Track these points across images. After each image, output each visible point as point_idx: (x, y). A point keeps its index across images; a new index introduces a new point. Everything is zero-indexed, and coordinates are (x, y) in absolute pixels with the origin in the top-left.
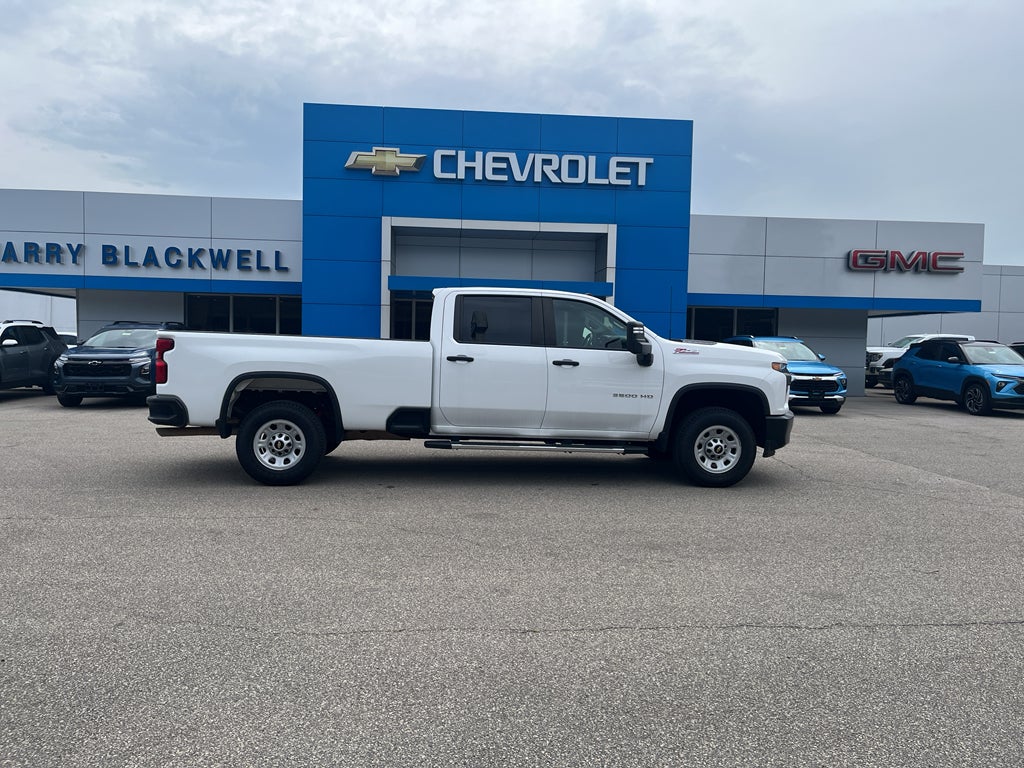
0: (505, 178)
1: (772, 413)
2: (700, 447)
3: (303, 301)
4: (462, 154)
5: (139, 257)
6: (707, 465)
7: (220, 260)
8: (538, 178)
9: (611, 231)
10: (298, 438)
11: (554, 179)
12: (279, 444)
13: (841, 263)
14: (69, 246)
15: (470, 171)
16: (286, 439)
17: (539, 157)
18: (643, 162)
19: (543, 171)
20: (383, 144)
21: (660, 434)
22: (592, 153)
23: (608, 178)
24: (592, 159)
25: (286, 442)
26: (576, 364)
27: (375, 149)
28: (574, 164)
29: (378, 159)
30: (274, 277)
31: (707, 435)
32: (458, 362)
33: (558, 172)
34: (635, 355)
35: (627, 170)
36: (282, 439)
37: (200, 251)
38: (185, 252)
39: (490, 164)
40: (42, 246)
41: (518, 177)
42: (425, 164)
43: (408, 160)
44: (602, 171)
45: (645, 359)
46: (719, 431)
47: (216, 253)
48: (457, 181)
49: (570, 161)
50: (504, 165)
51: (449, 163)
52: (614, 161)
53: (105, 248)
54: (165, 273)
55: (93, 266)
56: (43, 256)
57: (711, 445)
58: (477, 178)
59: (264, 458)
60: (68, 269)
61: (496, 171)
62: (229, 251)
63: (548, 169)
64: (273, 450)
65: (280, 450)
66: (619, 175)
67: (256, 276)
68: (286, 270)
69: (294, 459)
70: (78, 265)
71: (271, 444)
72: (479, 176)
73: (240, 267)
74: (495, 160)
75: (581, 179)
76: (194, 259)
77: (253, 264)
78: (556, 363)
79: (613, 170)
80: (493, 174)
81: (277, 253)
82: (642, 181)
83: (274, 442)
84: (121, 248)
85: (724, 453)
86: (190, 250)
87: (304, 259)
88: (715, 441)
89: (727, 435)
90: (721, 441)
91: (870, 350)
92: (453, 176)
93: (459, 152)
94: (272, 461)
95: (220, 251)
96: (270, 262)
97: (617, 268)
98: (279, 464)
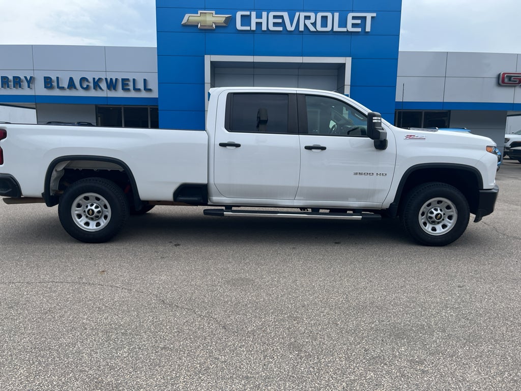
0: (280, 29)
1: (484, 188)
2: (423, 214)
3: (159, 109)
4: (254, 14)
5: (65, 84)
6: (428, 229)
7: (112, 85)
8: (302, 28)
9: (348, 61)
10: (106, 207)
11: (312, 29)
12: (91, 212)
13: (494, 81)
14: (26, 77)
15: (259, 25)
16: (97, 207)
17: (303, 15)
18: (369, 16)
19: (305, 24)
20: (205, 9)
21: (391, 204)
22: (336, 11)
23: (346, 27)
24: (337, 15)
25: (96, 210)
26: (323, 148)
27: (199, 12)
28: (324, 19)
29: (202, 18)
30: (144, 94)
31: (429, 205)
32: (228, 147)
33: (314, 24)
34: (373, 141)
35: (359, 22)
36: (93, 208)
37: (100, 79)
38: (91, 80)
39: (271, 21)
40: (11, 78)
41: (289, 28)
42: (231, 21)
43: (221, 19)
44: (343, 23)
45: (381, 144)
46: (439, 202)
47: (109, 80)
48: (251, 31)
49: (322, 17)
50: (280, 21)
51: (246, 20)
52: (350, 15)
53: (45, 78)
54: (81, 93)
55: (40, 90)
56: (11, 84)
57: (432, 213)
58: (263, 29)
59: (81, 223)
60: (25, 91)
61: (275, 24)
62: (116, 79)
63: (308, 22)
64: (87, 217)
65: (91, 216)
66: (354, 25)
67: (133, 94)
68: (150, 90)
69: (103, 223)
70: (31, 88)
71: (85, 212)
72: (264, 28)
73: (123, 89)
74: (275, 17)
75: (329, 29)
76: (97, 84)
77: (131, 87)
78: (308, 148)
79: (350, 21)
80: (274, 26)
81: (145, 80)
82: (368, 29)
83: (87, 210)
84: (54, 78)
85: (443, 220)
86: (94, 79)
87: (159, 83)
88: (436, 210)
89: (446, 205)
90: (441, 210)
91: (507, 136)
92: (248, 28)
93: (252, 12)
94: (87, 224)
95: (111, 79)
96: (140, 85)
97: (351, 86)
98: (92, 227)
